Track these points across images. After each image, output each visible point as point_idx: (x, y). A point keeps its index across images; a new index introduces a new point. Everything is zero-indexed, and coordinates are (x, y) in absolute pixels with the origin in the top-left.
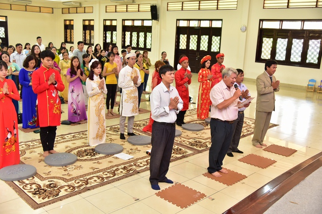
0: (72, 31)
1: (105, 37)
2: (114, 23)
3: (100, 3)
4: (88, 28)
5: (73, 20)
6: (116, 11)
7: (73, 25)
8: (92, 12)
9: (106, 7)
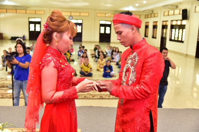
2: (167, 23)
3: (161, 10)
4: (155, 27)
5: (149, 22)
6: (168, 15)
8: (157, 17)
9: (164, 12)
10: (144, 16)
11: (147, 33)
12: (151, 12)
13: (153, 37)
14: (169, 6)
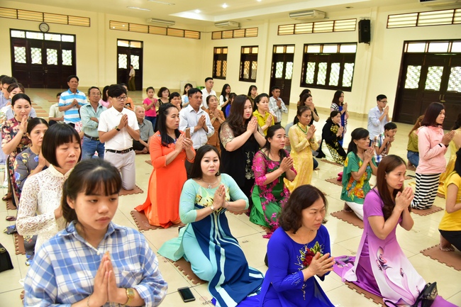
0: (224, 62)
1: (274, 70)
2: (290, 50)
3: (269, 22)
4: (248, 58)
5: (227, 47)
6: (294, 33)
7: (226, 55)
8: (256, 36)
9: (279, 27)
13: (242, 79)
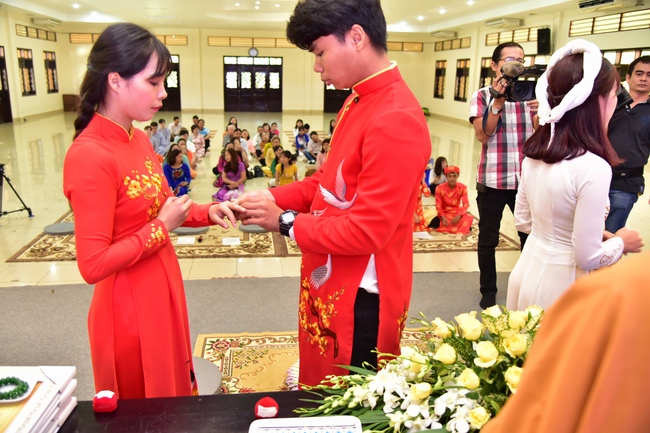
3: (478, 31)
4: (462, 73)
8: (469, 47)
9: (487, 36)
10: (434, 45)
11: (440, 87)
12: (452, 36)
13: (457, 98)
14: (503, 20)
